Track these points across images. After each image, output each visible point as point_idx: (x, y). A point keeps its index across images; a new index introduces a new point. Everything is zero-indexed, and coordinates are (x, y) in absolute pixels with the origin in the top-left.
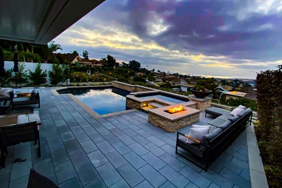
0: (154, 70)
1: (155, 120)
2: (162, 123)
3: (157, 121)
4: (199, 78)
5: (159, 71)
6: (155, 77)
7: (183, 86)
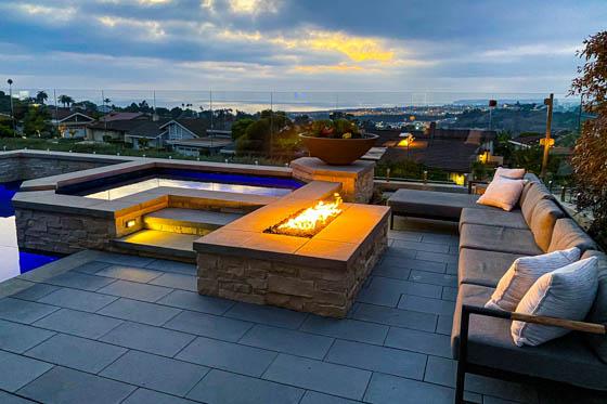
0: (42, 96)
1: (243, 280)
2: (285, 287)
3: (256, 283)
4: (223, 116)
5: (65, 99)
6: (54, 121)
7: (182, 147)
